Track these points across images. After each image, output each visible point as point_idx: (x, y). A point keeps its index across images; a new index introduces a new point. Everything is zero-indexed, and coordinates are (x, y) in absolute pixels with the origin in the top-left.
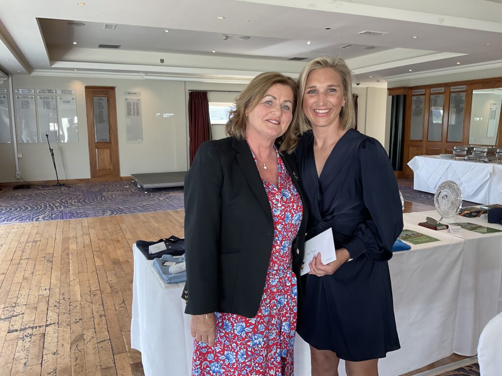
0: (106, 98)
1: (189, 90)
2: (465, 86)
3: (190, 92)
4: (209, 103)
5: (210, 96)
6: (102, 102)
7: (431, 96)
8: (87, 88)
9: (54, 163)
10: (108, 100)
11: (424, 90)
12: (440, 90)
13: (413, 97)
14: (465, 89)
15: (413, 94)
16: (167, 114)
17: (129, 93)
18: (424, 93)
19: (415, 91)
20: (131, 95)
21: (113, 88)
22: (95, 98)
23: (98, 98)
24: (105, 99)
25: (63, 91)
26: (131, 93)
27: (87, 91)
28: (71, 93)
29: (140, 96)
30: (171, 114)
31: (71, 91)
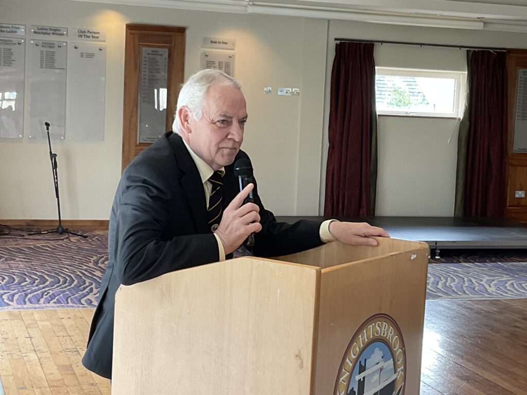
0: (167, 50)
1: (336, 39)
3: (338, 42)
4: (376, 67)
5: (379, 53)
6: (158, 58)
8: (129, 27)
9: (56, 183)
10: (170, 55)
16: (285, 90)
17: (212, 42)
20: (217, 45)
21: (182, 30)
22: (144, 49)
23: (150, 50)
24: (165, 52)
25: (81, 32)
26: (215, 42)
27: (130, 33)
28: (97, 37)
29: (234, 49)
30: (293, 90)
31: (98, 33)
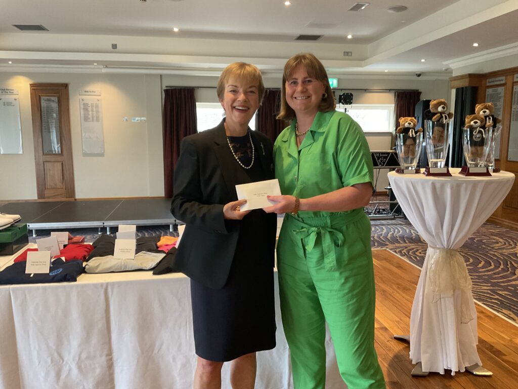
0: (57, 98)
3: (167, 88)
4: (197, 103)
6: (51, 103)
7: (515, 87)
8: (32, 85)
10: (59, 101)
11: (503, 78)
13: (487, 90)
15: (488, 84)
16: (137, 118)
17: (85, 91)
18: (503, 82)
19: (490, 80)
21: (66, 86)
22: (43, 98)
23: (46, 98)
24: (55, 99)
25: (3, 90)
26: (88, 92)
27: (33, 89)
28: (13, 92)
29: (100, 95)
30: (142, 119)
31: (13, 90)
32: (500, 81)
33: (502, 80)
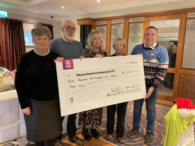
2: (143, 18)
7: (112, 27)
11: (106, 22)
12: (120, 21)
13: (97, 27)
14: (143, 21)
15: (97, 24)
18: (106, 24)
19: (98, 22)
32: (104, 23)
33: (105, 23)
